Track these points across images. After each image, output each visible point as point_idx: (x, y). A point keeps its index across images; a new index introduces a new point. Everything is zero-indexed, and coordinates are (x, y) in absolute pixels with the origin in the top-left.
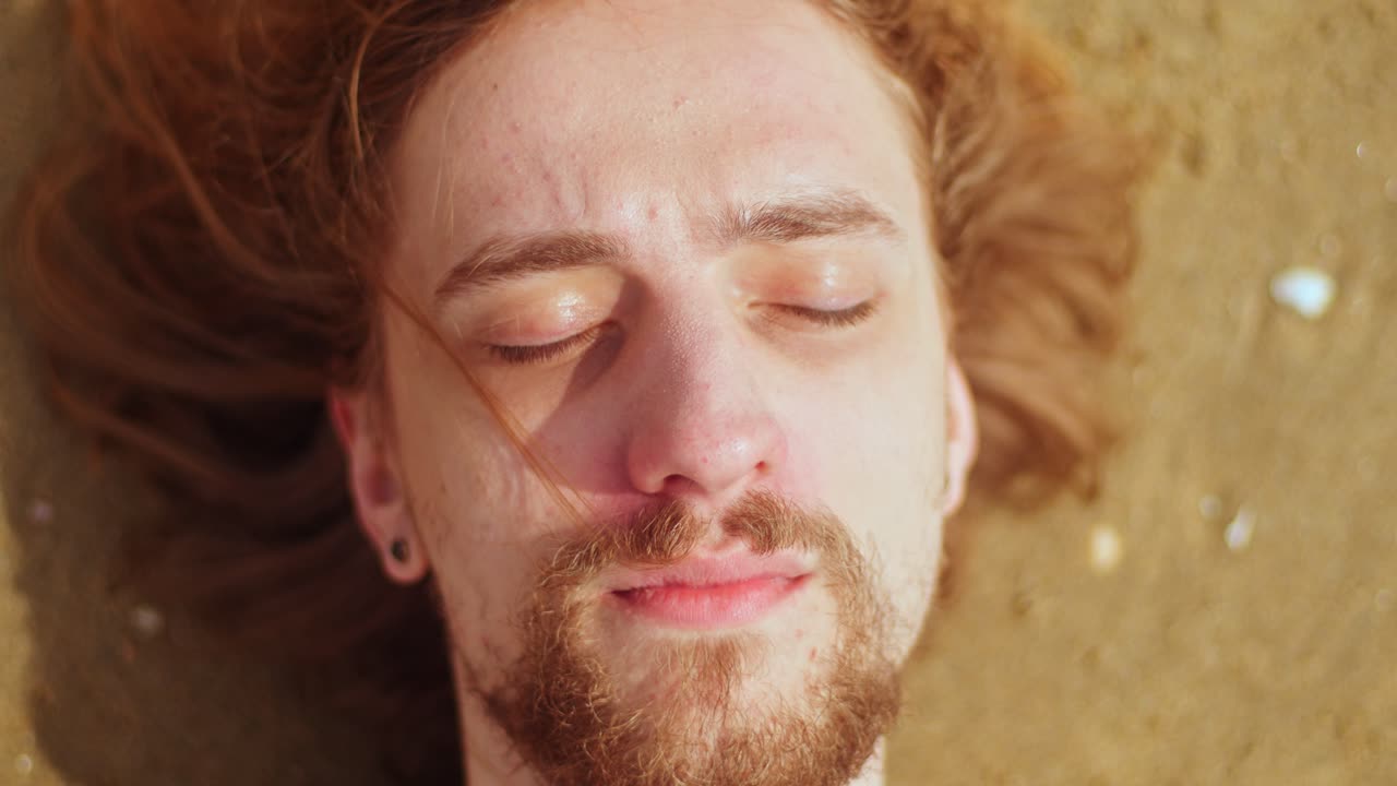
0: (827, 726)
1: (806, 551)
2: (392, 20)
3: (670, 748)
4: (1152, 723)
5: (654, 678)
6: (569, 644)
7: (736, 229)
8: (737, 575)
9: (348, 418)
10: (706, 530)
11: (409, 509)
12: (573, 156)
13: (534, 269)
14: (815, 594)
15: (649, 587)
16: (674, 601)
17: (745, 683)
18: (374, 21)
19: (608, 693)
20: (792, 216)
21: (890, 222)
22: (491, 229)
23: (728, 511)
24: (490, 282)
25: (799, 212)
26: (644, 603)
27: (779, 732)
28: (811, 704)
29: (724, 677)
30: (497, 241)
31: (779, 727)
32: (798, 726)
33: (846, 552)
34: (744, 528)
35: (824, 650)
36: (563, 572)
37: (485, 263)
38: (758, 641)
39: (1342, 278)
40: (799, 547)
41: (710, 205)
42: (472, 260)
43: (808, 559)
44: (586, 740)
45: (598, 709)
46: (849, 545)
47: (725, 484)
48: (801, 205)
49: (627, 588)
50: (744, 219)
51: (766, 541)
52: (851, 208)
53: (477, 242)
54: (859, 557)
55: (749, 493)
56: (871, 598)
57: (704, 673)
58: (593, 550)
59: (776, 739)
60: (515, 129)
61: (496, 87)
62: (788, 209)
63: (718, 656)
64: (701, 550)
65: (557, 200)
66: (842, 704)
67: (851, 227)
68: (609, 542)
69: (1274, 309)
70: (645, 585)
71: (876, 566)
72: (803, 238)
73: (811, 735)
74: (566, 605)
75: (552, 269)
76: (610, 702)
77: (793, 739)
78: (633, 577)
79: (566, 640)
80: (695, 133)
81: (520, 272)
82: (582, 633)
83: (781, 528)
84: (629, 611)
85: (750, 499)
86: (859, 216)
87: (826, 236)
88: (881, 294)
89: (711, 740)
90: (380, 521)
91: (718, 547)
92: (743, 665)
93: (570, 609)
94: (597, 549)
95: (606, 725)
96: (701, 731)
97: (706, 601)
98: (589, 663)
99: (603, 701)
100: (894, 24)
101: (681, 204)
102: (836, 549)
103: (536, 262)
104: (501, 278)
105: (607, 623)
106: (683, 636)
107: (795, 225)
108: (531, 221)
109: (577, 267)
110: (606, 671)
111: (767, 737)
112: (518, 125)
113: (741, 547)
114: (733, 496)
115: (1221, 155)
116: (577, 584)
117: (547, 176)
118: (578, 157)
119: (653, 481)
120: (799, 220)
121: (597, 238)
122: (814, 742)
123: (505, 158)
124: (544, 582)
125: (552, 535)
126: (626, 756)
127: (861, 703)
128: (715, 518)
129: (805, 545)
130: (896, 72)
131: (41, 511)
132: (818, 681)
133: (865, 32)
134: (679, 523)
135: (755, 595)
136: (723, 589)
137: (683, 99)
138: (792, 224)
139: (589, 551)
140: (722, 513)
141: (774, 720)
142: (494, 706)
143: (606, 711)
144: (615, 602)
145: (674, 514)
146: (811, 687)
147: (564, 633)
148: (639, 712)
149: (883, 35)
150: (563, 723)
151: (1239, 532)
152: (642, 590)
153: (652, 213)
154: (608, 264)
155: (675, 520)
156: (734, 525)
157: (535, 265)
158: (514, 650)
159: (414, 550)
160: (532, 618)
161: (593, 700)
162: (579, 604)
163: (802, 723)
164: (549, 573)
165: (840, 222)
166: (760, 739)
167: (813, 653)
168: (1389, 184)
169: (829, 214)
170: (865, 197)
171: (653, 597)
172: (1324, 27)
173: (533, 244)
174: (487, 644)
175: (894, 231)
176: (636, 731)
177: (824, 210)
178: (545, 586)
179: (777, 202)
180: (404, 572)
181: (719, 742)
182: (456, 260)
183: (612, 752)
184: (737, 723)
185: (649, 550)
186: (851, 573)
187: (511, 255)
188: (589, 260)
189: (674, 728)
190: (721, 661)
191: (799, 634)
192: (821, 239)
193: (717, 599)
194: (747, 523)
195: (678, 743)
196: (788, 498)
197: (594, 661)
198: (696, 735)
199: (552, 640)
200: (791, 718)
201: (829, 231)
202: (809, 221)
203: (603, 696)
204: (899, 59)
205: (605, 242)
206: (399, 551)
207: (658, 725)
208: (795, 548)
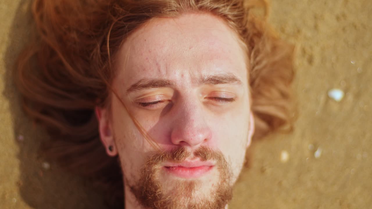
0: (215, 202)
1: (214, 161)
2: (120, 20)
3: (176, 206)
4: (294, 200)
5: (174, 189)
6: (153, 178)
7: (203, 81)
8: (196, 166)
9: (100, 114)
10: (190, 155)
11: (114, 139)
12: (164, 59)
13: (152, 87)
14: (215, 171)
15: (174, 167)
16: (180, 171)
17: (196, 192)
18: (115, 20)
19: (161, 191)
20: (217, 79)
21: (240, 81)
22: (142, 77)
23: (196, 150)
24: (141, 89)
25: (219, 78)
26: (173, 170)
27: (203, 204)
28: (211, 197)
29: (191, 190)
30: (144, 80)
31: (203, 202)
32: (208, 202)
33: (223, 160)
34: (199, 155)
35: (216, 184)
36: (153, 161)
37: (141, 84)
38: (200, 182)
39: (346, 91)
40: (212, 160)
41: (197, 75)
42: (137, 84)
43: (213, 162)
44: (155, 203)
45: (159, 195)
46: (224, 159)
47: (196, 144)
48: (219, 76)
49: (168, 166)
50: (205, 78)
51: (204, 158)
52: (231, 77)
53: (139, 79)
54: (226, 162)
55: (201, 146)
56: (228, 172)
57: (186, 188)
58: (161, 156)
59: (202, 205)
60: (150, 52)
61: (145, 40)
62: (215, 77)
63: (190, 185)
64: (188, 159)
65: (159, 71)
66: (219, 198)
67: (230, 82)
68: (165, 155)
69: (329, 99)
70: (173, 166)
71: (230, 164)
72: (219, 84)
73: (211, 205)
74: (153, 169)
75: (157, 87)
76: (162, 193)
77: (206, 206)
78: (170, 164)
79: (152, 178)
80: (194, 56)
81: (149, 88)
82: (156, 176)
83: (208, 155)
84: (168, 172)
85: (201, 148)
86: (233, 79)
87: (225, 84)
88: (236, 97)
89: (186, 205)
90: (107, 141)
91: (192, 159)
92: (196, 188)
93: (154, 170)
94: (162, 157)
95: (160, 199)
96: (184, 203)
97: (188, 171)
98: (157, 184)
99: (160, 193)
100: (244, 28)
101: (190, 74)
102: (221, 160)
103: (153, 85)
104: (144, 88)
105: (163, 174)
106: (182, 180)
107: (217, 81)
108: (152, 75)
109: (163, 87)
110: (161, 186)
111: (200, 205)
112: (150, 51)
113: (198, 159)
114: (197, 147)
115: (317, 60)
116: (156, 164)
117: (157, 64)
118: (165, 60)
119: (177, 142)
120: (218, 80)
121: (169, 81)
122: (211, 206)
123: (147, 59)
124: (148, 163)
125: (152, 152)
126: (165, 207)
127: (223, 196)
128: (192, 152)
129: (214, 159)
130: (243, 41)
131: (21, 138)
132: (213, 191)
133: (237, 31)
134: (183, 153)
135: (200, 171)
136: (193, 169)
137: (192, 47)
138: (216, 80)
139: (160, 157)
140: (194, 151)
141: (202, 201)
142: (132, 189)
143: (161, 195)
144: (165, 169)
145: (182, 150)
146: (212, 193)
147: (151, 176)
148: (169, 197)
149: (241, 32)
150: (150, 198)
151: (318, 154)
152: (172, 167)
153: (182, 76)
154: (170, 87)
155: (182, 152)
156: (197, 154)
157: (153, 86)
158: (138, 177)
159: (114, 148)
160: (144, 171)
161: (158, 192)
162: (156, 169)
163: (209, 202)
164: (149, 161)
165: (228, 81)
166: (198, 205)
167: (213, 185)
168: (358, 69)
169: (225, 79)
170: (235, 75)
171: (175, 169)
172: (344, 29)
173: (153, 81)
174: (132, 175)
175: (241, 83)
176: (168, 201)
177: (224, 77)
178: (148, 164)
179: (213, 75)
180: (112, 154)
181: (188, 206)
182: (133, 83)
183: (161, 206)
184: (193, 201)
185: (175, 159)
186: (224, 166)
187: (147, 83)
188: (166, 86)
189: (177, 202)
190: (190, 186)
191: (210, 181)
192: (223, 84)
193: (191, 171)
194: (200, 153)
195: (178, 205)
196: (210, 147)
197: (158, 183)
198: (183, 203)
199: (148, 177)
200: (206, 201)
201: (225, 83)
202: (221, 80)
203: (160, 192)
204: (244, 38)
205: (171, 82)
206: (111, 149)
207: (174, 200)
208: (211, 159)
